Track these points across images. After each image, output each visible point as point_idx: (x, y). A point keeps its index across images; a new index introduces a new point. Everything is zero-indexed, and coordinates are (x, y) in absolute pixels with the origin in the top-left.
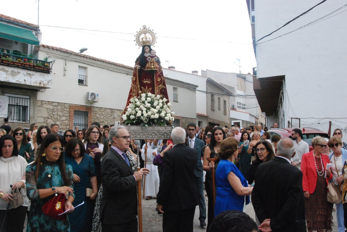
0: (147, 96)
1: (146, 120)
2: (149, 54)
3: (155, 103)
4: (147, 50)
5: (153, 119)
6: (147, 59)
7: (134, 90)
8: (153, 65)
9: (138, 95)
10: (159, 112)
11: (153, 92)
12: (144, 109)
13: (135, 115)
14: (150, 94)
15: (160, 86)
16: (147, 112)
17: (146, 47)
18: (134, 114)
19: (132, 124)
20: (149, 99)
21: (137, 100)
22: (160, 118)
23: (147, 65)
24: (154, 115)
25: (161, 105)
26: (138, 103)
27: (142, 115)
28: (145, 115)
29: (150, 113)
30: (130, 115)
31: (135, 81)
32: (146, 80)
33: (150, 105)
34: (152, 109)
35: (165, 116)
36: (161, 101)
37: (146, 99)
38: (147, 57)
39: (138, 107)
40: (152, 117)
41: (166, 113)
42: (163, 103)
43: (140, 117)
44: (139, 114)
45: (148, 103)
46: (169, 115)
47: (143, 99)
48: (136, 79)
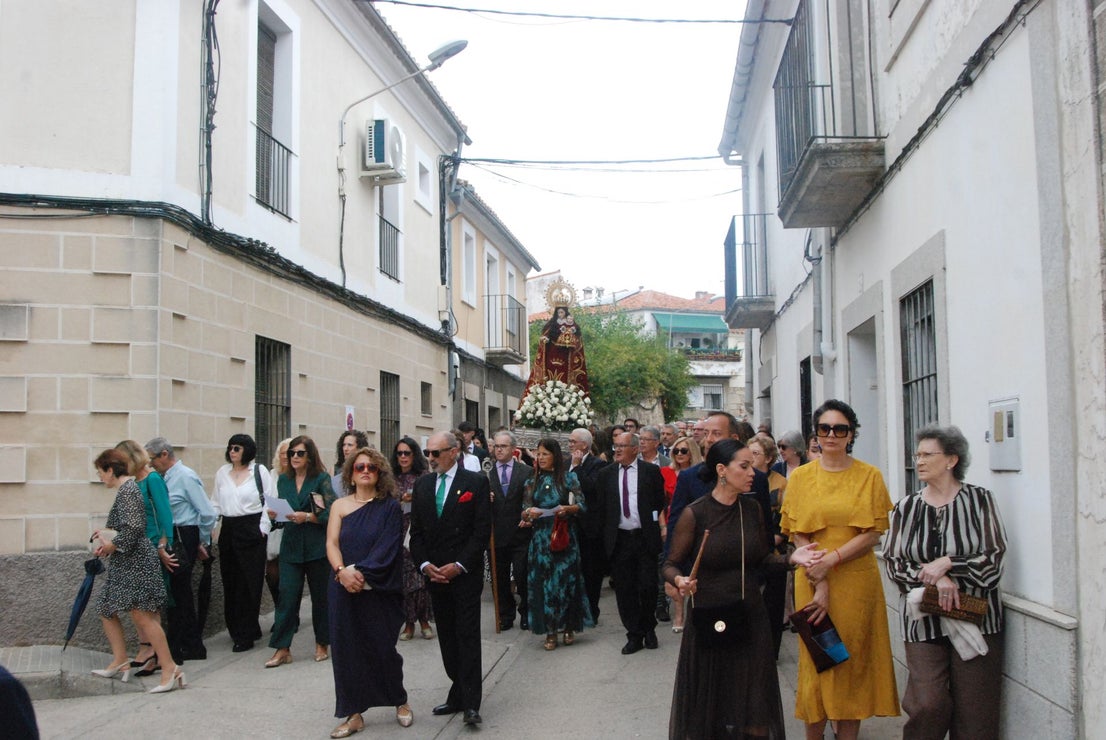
0: (554, 386)
1: (549, 422)
2: (564, 321)
3: (565, 399)
4: (561, 313)
5: (559, 422)
6: (560, 328)
7: (537, 374)
8: (569, 339)
9: (543, 384)
10: (570, 412)
11: (564, 380)
12: (548, 406)
13: (534, 413)
14: (559, 383)
15: (577, 370)
16: (551, 410)
17: (561, 310)
19: (529, 426)
20: (557, 391)
21: (539, 390)
22: (570, 420)
23: (560, 339)
24: (562, 415)
25: (574, 400)
26: (540, 396)
27: (545, 414)
28: (549, 414)
29: (555, 413)
30: (527, 412)
31: (540, 360)
32: (556, 361)
33: (557, 399)
34: (560, 407)
35: (579, 418)
36: (575, 395)
37: (553, 391)
38: (560, 326)
39: (540, 401)
40: (559, 418)
41: (581, 414)
42: (577, 398)
43: (541, 417)
44: (539, 413)
45: (556, 396)
46: (583, 416)
47: (549, 390)
48: (542, 357)
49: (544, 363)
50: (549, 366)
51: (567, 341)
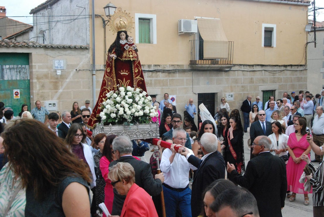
0: (126, 91)
1: (130, 118)
2: (125, 41)
3: (137, 99)
4: (123, 36)
5: (137, 118)
6: (125, 47)
7: (109, 83)
8: (132, 55)
9: (116, 90)
10: (143, 108)
11: (131, 85)
12: (126, 106)
13: (117, 113)
14: (129, 88)
15: (137, 78)
16: (130, 109)
17: (123, 33)
18: (115, 112)
19: (114, 124)
20: (130, 94)
21: (115, 95)
22: (145, 115)
23: (124, 55)
24: (138, 112)
25: (142, 99)
26: (118, 99)
27: (125, 112)
28: (129, 112)
29: (133, 110)
30: (111, 113)
31: (111, 72)
32: (123, 72)
33: (131, 100)
34: (135, 105)
35: (150, 113)
36: (141, 95)
37: (126, 94)
38: (124, 45)
39: (120, 103)
40: (137, 114)
41: (150, 109)
42: (143, 97)
43: (123, 115)
44: (121, 112)
45: (130, 98)
47: (123, 93)
48: (111, 70)
49: (114, 75)
50: (119, 76)
51: (131, 56)
